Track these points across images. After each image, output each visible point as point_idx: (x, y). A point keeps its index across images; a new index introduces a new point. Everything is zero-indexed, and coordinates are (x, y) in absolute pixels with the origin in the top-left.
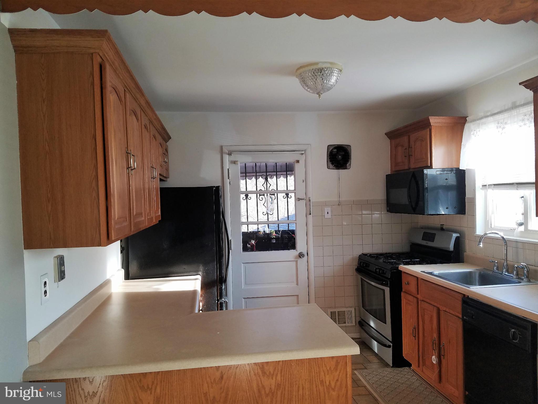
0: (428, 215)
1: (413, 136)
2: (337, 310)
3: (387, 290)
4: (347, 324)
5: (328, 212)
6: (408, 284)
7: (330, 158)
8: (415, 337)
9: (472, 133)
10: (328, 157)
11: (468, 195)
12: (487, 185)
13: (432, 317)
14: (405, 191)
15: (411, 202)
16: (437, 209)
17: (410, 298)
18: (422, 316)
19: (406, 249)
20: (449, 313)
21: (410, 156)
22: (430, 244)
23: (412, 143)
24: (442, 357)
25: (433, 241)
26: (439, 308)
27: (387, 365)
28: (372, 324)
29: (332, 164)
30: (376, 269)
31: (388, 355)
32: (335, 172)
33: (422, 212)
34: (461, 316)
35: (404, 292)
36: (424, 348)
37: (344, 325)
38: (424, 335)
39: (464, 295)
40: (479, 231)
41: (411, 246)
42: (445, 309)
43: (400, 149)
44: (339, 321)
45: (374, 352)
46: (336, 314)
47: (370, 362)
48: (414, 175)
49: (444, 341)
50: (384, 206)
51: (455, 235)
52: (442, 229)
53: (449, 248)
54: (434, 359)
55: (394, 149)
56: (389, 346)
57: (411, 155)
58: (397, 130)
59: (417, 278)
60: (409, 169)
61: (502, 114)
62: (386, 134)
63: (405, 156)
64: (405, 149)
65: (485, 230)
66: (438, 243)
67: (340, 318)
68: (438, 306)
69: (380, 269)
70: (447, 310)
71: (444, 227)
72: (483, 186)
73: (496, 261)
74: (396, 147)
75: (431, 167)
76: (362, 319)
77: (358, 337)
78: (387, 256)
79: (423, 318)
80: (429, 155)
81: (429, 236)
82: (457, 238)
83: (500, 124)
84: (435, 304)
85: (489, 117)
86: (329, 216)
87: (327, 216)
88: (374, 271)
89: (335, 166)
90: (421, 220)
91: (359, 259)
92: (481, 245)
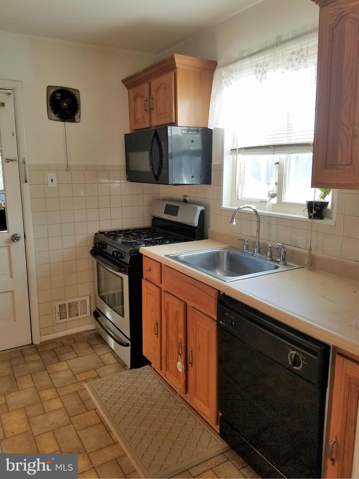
0: (173, 185)
1: (155, 83)
2: (67, 302)
3: (126, 278)
4: (80, 317)
5: (52, 180)
6: (150, 271)
7: (51, 105)
8: (157, 334)
9: (223, 81)
10: (48, 103)
11: (214, 162)
12: (237, 149)
13: (177, 313)
14: (146, 154)
15: (153, 169)
16: (180, 178)
17: (153, 287)
18: (166, 312)
19: (147, 223)
20: (199, 311)
21: (150, 109)
22: (173, 218)
23: (153, 93)
24: (190, 365)
25: (176, 215)
26: (186, 303)
27: (124, 366)
28: (108, 315)
29: (55, 113)
30: (113, 252)
31: (126, 354)
32: (59, 125)
33: (166, 182)
34: (215, 317)
35: (146, 279)
36: (167, 349)
37: (77, 317)
38: (167, 333)
39: (219, 291)
40: (226, 203)
41: (153, 220)
42: (193, 305)
43: (139, 100)
44: (69, 314)
45: (110, 348)
46: (66, 306)
47: (104, 364)
48: (156, 135)
49: (191, 345)
50: (123, 173)
51: (200, 208)
52: (185, 201)
53: (194, 223)
54: (180, 366)
55: (133, 100)
56: (127, 345)
57: (153, 108)
58: (137, 75)
59: (161, 264)
60: (151, 127)
61: (262, 53)
62: (123, 81)
63: (146, 111)
64: (145, 101)
65: (231, 202)
66: (181, 218)
67: (72, 311)
68: (185, 300)
69: (118, 252)
70: (197, 307)
71: (187, 199)
72: (231, 150)
73: (246, 240)
74: (135, 98)
75: (175, 124)
76: (97, 308)
77: (94, 328)
78: (127, 233)
79: (167, 314)
80: (174, 107)
81: (172, 209)
82: (202, 212)
83: (260, 68)
84: (182, 298)
85: (245, 58)
86: (54, 184)
87: (50, 184)
88: (111, 254)
89: (59, 116)
90: (163, 190)
91: (95, 238)
92: (234, 223)
